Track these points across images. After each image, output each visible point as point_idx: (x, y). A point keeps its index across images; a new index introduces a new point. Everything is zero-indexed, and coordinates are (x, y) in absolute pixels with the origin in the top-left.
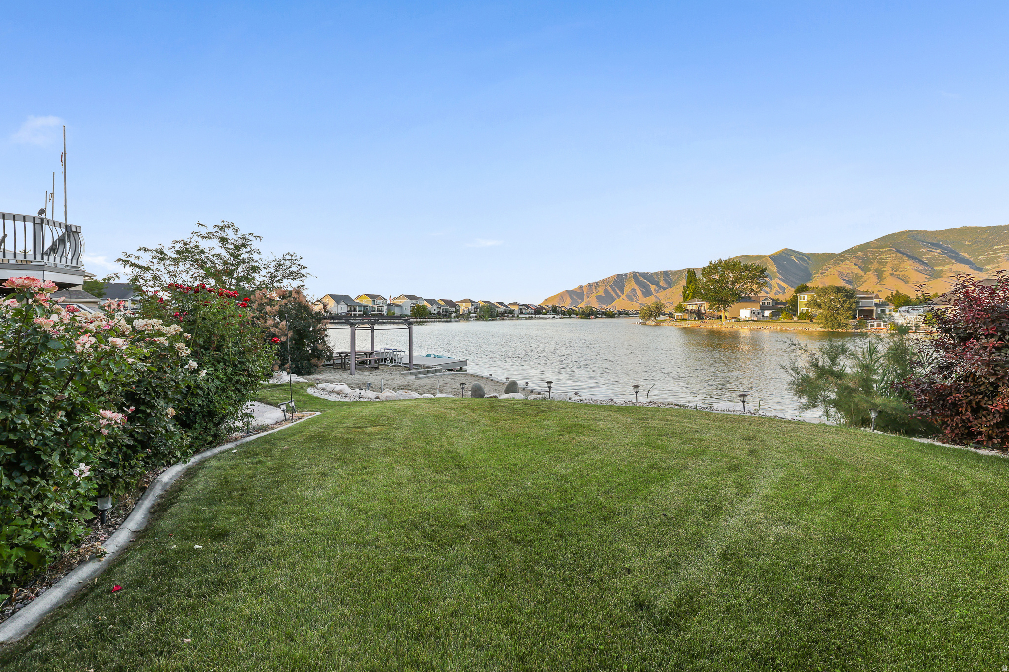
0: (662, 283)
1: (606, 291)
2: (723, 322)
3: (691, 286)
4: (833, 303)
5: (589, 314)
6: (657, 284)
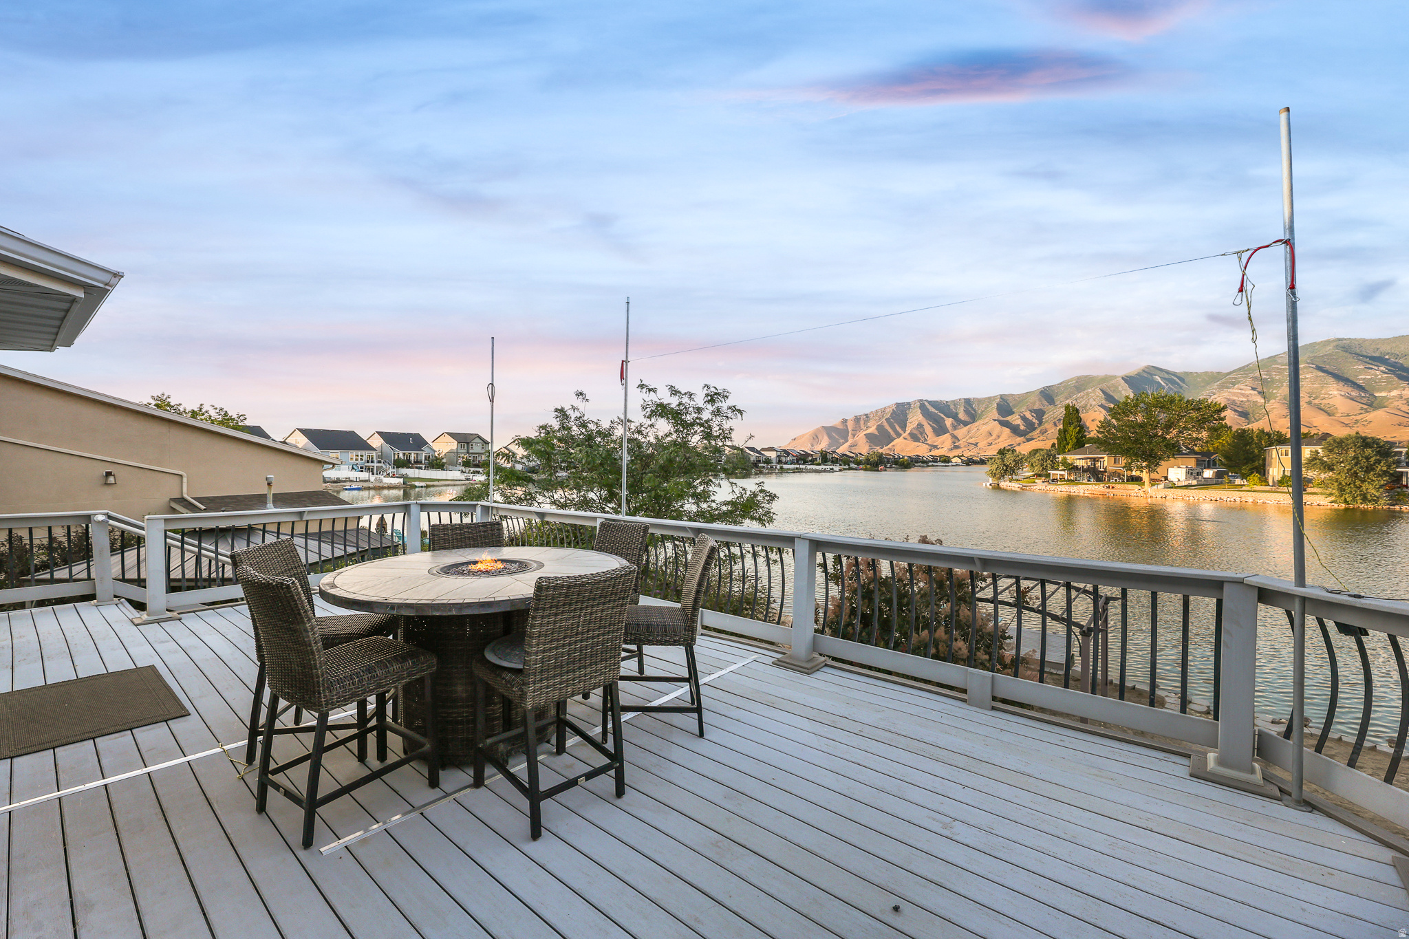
0: (962, 416)
1: (880, 428)
2: (1147, 486)
3: (1071, 428)
4: (1356, 464)
5: (876, 464)
6: (955, 416)
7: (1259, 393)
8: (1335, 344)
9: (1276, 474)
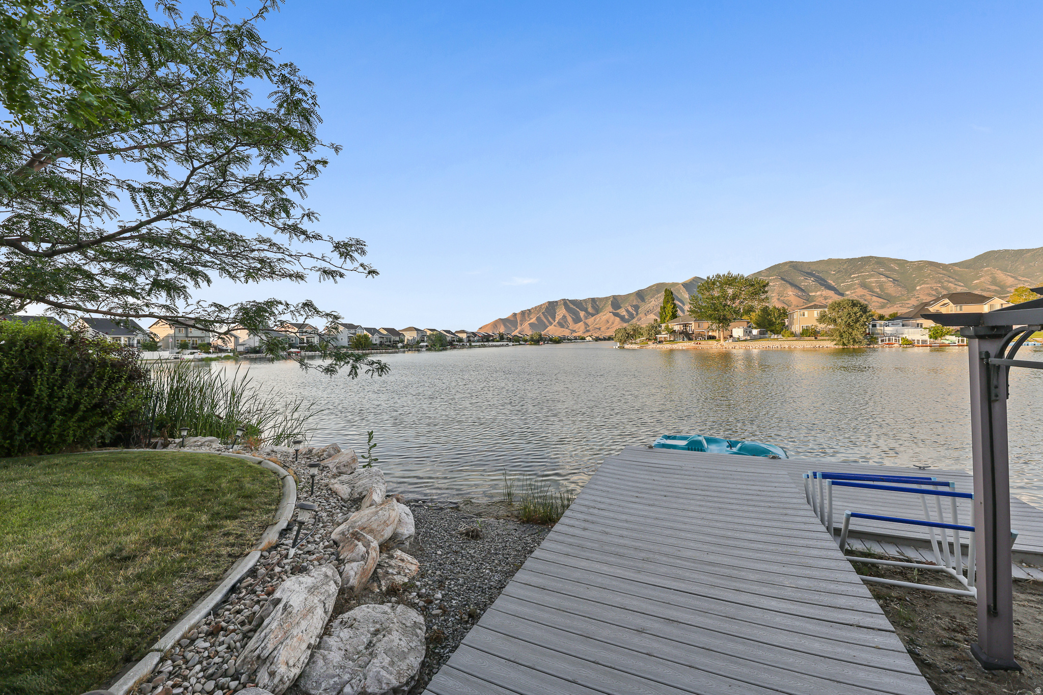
0: (590, 310)
1: (538, 319)
2: (722, 342)
3: (669, 305)
4: (850, 318)
5: (537, 341)
6: (586, 310)
8: (789, 264)
9: (798, 329)
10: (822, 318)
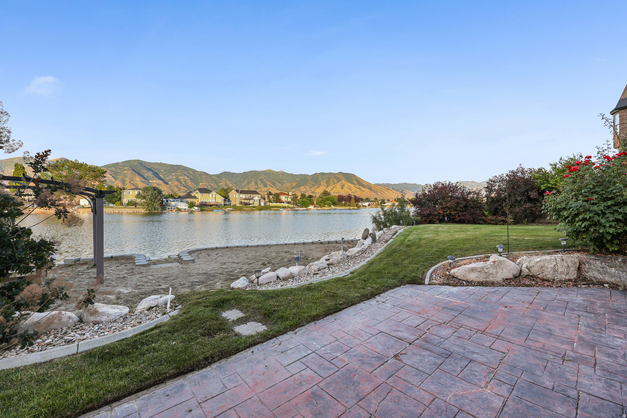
4: (152, 196)
7: (113, 177)
8: (137, 162)
9: (126, 201)
10: (138, 196)
